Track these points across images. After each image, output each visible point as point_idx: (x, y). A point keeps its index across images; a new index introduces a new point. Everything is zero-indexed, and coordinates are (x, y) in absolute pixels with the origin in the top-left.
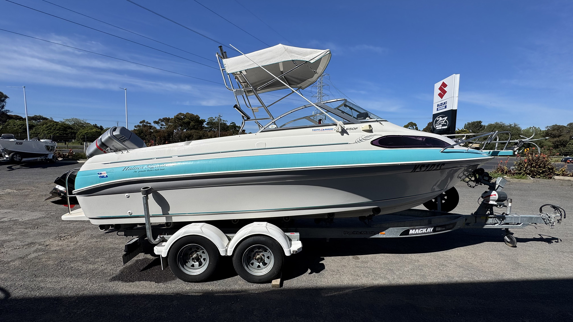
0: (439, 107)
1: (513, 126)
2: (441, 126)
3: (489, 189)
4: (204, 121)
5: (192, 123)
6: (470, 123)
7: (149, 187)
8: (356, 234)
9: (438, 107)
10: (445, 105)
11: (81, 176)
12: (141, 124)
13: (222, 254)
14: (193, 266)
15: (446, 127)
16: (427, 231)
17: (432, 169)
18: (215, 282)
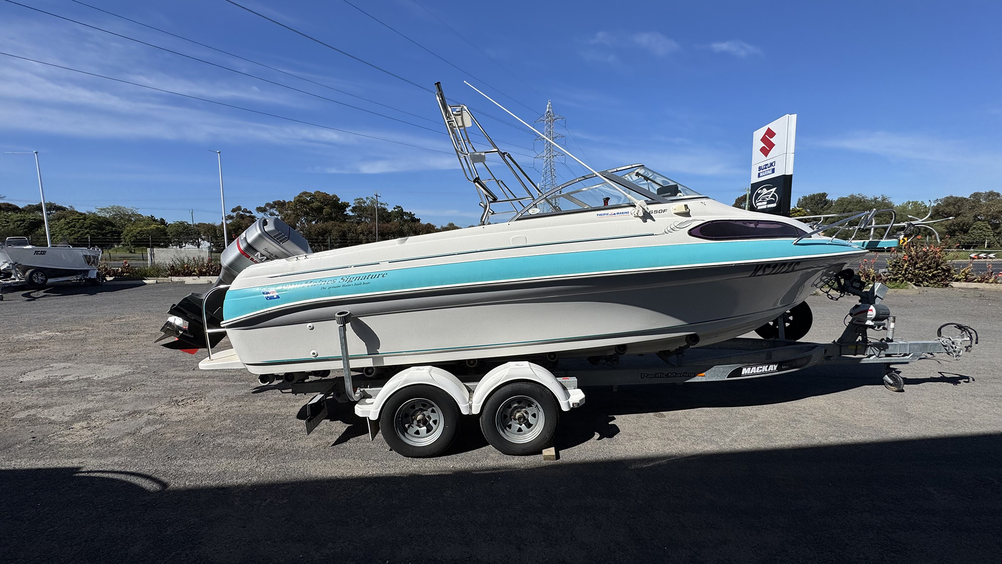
0: (761, 171)
1: (880, 199)
2: (766, 203)
3: (860, 301)
4: (347, 205)
5: (326, 210)
6: (808, 196)
7: (347, 312)
8: (661, 377)
9: (759, 171)
10: (772, 167)
11: (233, 298)
12: (234, 214)
13: (465, 412)
14: (417, 432)
15: (774, 205)
16: (769, 370)
17: (782, 270)
18: (454, 456)
